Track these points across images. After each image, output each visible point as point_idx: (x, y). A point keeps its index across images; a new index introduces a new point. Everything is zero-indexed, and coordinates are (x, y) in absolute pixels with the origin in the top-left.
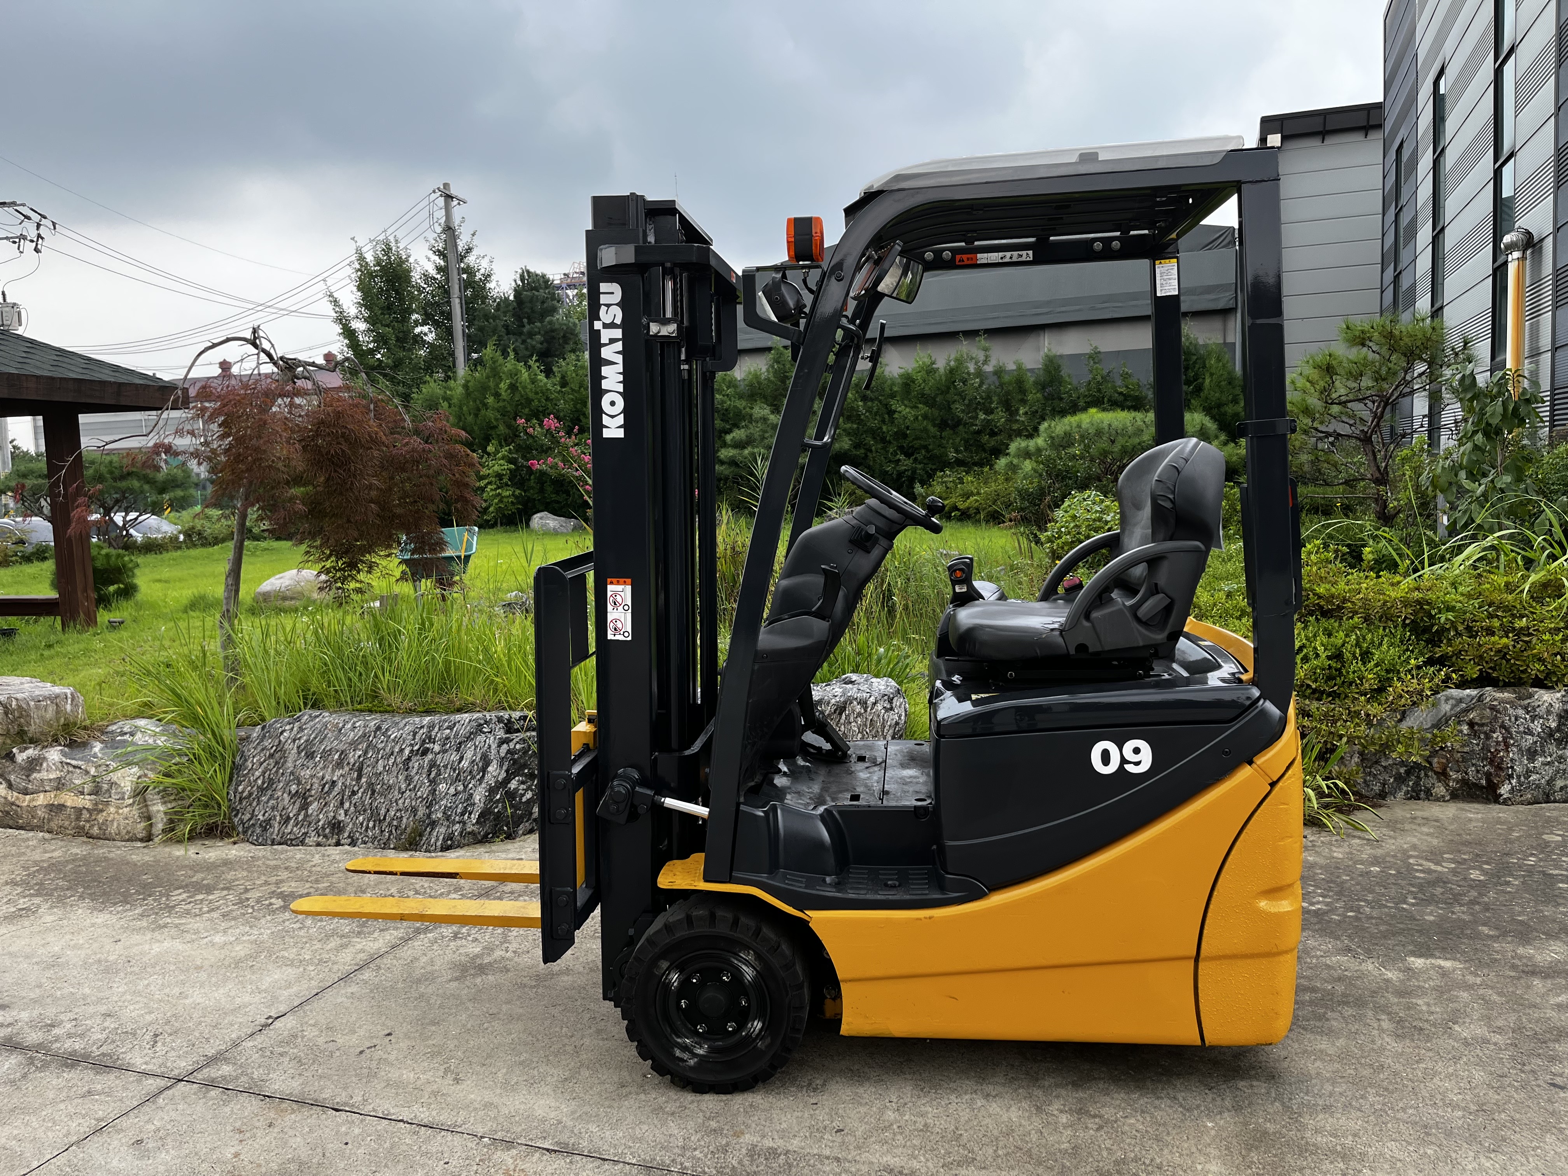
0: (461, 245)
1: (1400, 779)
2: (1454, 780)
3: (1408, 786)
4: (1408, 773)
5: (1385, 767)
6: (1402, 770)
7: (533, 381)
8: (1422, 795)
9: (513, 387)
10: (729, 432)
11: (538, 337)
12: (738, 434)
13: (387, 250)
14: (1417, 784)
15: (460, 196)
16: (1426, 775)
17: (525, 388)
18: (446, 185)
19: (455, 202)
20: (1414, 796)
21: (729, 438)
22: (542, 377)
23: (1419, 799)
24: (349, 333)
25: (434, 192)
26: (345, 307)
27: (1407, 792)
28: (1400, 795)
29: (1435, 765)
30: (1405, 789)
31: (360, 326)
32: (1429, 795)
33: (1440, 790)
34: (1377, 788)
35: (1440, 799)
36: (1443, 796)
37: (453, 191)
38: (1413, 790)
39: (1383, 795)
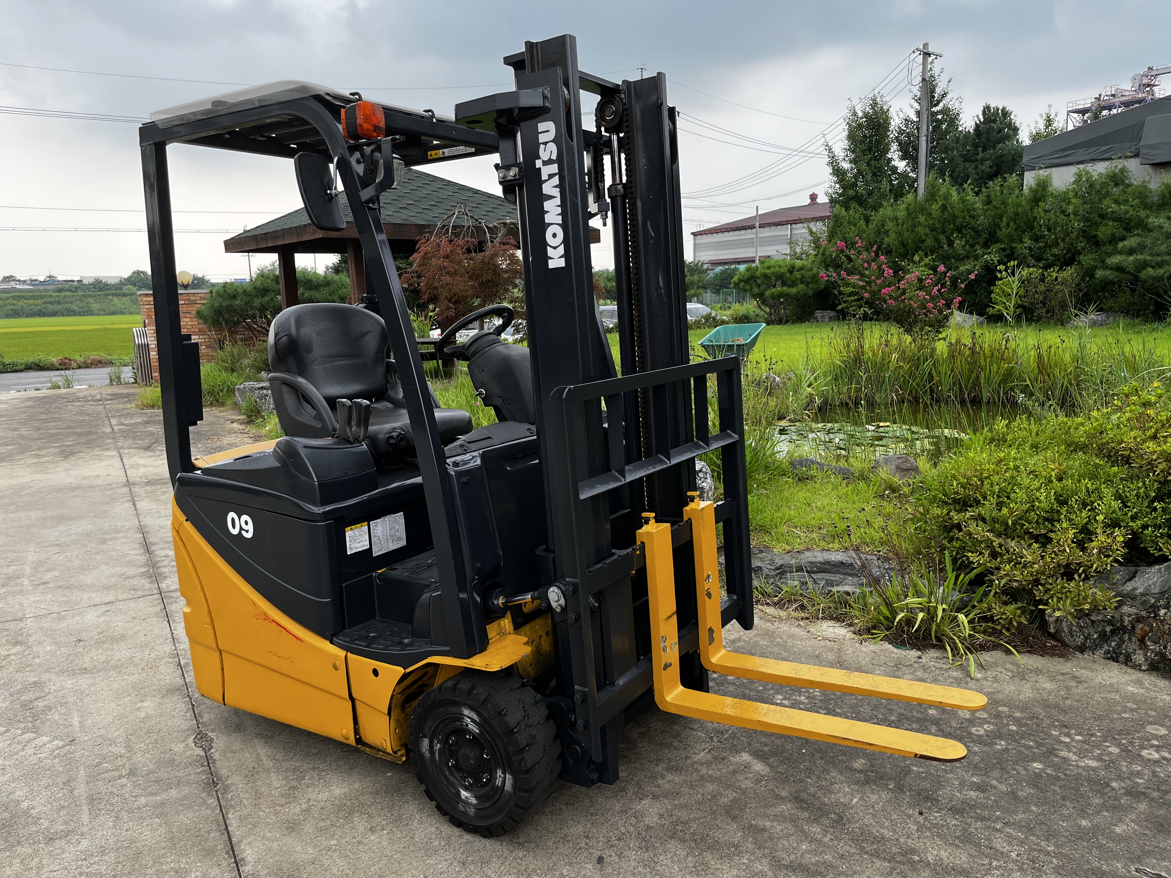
0: (938, 91)
1: (1104, 637)
2: (1152, 651)
3: (1110, 646)
4: (1113, 632)
5: (1093, 622)
6: (1108, 629)
7: (963, 201)
8: (1122, 658)
9: (944, 208)
10: (1123, 239)
11: (988, 163)
12: (1131, 242)
13: (874, 104)
14: (1119, 646)
15: (937, 52)
16: (1130, 639)
17: (952, 208)
18: (926, 45)
19: (933, 57)
20: (1113, 657)
21: (1120, 245)
22: (970, 197)
23: (1117, 661)
24: (838, 172)
25: (914, 52)
26: (836, 154)
27: (1108, 652)
28: (1100, 652)
29: (1138, 631)
30: (1106, 647)
31: (846, 165)
32: (1128, 661)
33: (1139, 657)
34: (1080, 640)
35: (1137, 667)
36: (1140, 665)
37: (931, 50)
38: (1114, 652)
39: (1082, 649)
